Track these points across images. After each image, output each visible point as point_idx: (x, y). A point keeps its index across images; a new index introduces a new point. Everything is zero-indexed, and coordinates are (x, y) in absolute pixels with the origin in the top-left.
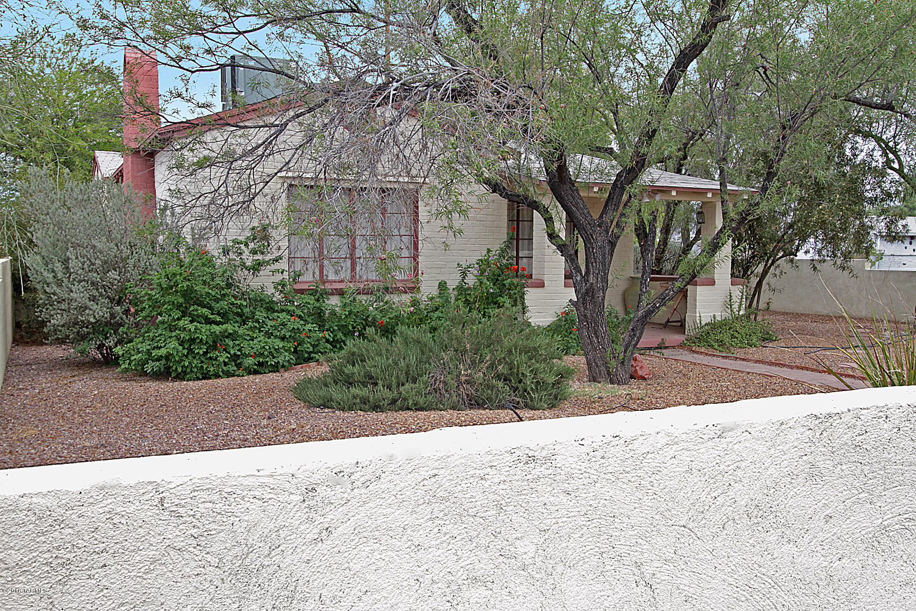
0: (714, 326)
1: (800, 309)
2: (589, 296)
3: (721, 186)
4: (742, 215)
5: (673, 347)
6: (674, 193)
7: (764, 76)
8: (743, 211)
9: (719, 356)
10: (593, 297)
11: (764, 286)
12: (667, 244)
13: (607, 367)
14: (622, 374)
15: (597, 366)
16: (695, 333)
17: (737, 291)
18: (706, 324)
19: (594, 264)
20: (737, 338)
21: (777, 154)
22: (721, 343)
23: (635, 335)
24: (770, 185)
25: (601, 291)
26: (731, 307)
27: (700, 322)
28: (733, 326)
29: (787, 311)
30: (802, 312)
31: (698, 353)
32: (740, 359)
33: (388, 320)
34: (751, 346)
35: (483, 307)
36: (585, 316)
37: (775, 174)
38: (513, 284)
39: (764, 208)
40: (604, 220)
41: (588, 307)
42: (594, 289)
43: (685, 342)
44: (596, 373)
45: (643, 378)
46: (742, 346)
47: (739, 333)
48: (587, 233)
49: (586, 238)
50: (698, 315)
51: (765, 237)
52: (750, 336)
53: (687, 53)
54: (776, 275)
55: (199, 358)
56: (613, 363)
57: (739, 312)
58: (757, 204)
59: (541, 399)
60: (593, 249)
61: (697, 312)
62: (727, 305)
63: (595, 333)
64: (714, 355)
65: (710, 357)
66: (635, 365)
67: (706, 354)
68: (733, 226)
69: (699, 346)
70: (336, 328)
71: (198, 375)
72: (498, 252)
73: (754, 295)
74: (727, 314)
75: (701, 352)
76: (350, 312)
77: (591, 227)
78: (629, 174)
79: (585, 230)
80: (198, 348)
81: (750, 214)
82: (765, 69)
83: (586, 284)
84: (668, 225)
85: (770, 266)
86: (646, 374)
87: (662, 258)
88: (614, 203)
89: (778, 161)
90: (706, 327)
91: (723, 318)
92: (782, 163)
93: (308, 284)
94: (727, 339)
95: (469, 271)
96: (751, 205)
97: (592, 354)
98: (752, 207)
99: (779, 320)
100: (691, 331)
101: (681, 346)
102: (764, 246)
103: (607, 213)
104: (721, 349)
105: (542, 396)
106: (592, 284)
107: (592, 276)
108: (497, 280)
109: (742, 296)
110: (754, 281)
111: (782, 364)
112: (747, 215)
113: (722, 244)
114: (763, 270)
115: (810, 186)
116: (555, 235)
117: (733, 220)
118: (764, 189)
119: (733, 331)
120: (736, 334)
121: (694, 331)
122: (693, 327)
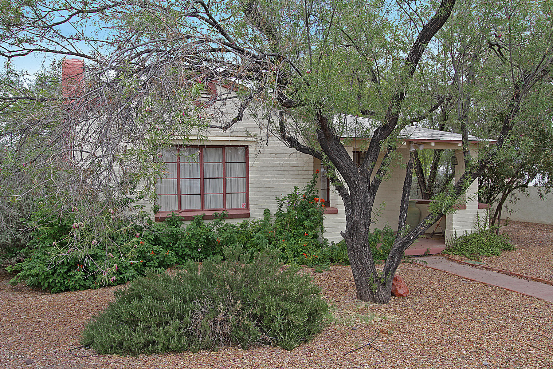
0: (467, 239)
1: (530, 220)
2: (354, 231)
3: (463, 139)
4: (481, 163)
5: (436, 255)
6: (433, 144)
7: (498, 52)
8: (482, 160)
9: (469, 264)
10: (357, 231)
11: (504, 208)
12: (435, 176)
13: (370, 288)
14: (383, 294)
15: (363, 287)
16: (452, 244)
17: (483, 213)
18: (460, 237)
19: (357, 205)
20: (483, 249)
21: (512, 110)
22: (472, 253)
23: (393, 261)
24: (505, 137)
25: (364, 227)
26: (479, 225)
27: (456, 236)
28: (480, 239)
29: (520, 221)
30: (531, 222)
31: (453, 260)
32: (486, 268)
33: (222, 239)
34: (494, 255)
35: (293, 228)
36: (352, 246)
37: (511, 128)
38: (314, 212)
39: (501, 157)
40: (365, 168)
41: (354, 239)
42: (357, 225)
43: (445, 251)
44: (362, 292)
45: (402, 296)
46: (488, 255)
47: (485, 245)
48: (350, 179)
49: (350, 184)
50: (454, 231)
51: (503, 174)
52: (494, 247)
53: (429, 28)
54: (512, 201)
55: (62, 276)
56: (375, 286)
57: (484, 228)
58: (495, 154)
59: (292, 337)
60: (356, 192)
61: (453, 228)
62: (476, 223)
63: (360, 260)
64: (466, 264)
65: (462, 265)
66: (396, 284)
67: (460, 262)
68: (474, 172)
69: (455, 254)
70: (183, 246)
71: (62, 288)
72: (306, 188)
73: (496, 215)
74: (475, 230)
75: (456, 260)
76: (193, 235)
77: (354, 175)
78: (383, 131)
79: (349, 178)
80: (60, 268)
81: (489, 162)
82: (500, 47)
83: (351, 221)
84: (436, 164)
85: (507, 195)
86: (405, 293)
87: (432, 186)
88: (372, 154)
89: (513, 116)
90: (460, 240)
91: (473, 233)
92: (516, 118)
93: (167, 214)
94: (475, 250)
95: (284, 202)
96: (489, 155)
97: (358, 277)
98: (490, 156)
99: (515, 229)
100: (449, 242)
101: (442, 254)
102: (502, 180)
103: (367, 163)
104: (471, 258)
105: (292, 335)
106: (356, 221)
107: (355, 214)
108: (305, 208)
109: (487, 217)
110: (495, 205)
111: (520, 275)
112: (486, 163)
113: (465, 188)
114: (502, 198)
115: (537, 137)
116: (335, 179)
117: (474, 167)
118: (501, 141)
119: (480, 243)
120: (483, 246)
121: (451, 242)
122: (451, 240)
